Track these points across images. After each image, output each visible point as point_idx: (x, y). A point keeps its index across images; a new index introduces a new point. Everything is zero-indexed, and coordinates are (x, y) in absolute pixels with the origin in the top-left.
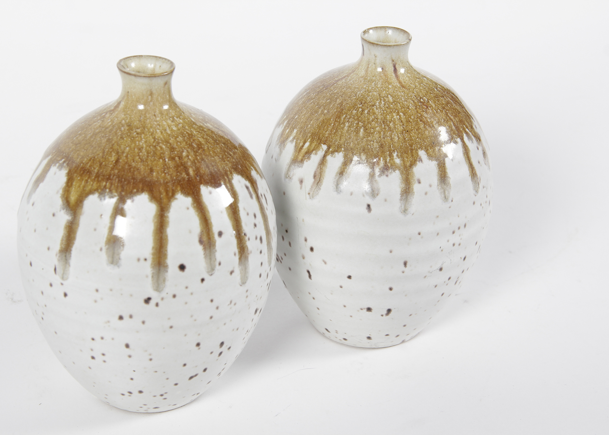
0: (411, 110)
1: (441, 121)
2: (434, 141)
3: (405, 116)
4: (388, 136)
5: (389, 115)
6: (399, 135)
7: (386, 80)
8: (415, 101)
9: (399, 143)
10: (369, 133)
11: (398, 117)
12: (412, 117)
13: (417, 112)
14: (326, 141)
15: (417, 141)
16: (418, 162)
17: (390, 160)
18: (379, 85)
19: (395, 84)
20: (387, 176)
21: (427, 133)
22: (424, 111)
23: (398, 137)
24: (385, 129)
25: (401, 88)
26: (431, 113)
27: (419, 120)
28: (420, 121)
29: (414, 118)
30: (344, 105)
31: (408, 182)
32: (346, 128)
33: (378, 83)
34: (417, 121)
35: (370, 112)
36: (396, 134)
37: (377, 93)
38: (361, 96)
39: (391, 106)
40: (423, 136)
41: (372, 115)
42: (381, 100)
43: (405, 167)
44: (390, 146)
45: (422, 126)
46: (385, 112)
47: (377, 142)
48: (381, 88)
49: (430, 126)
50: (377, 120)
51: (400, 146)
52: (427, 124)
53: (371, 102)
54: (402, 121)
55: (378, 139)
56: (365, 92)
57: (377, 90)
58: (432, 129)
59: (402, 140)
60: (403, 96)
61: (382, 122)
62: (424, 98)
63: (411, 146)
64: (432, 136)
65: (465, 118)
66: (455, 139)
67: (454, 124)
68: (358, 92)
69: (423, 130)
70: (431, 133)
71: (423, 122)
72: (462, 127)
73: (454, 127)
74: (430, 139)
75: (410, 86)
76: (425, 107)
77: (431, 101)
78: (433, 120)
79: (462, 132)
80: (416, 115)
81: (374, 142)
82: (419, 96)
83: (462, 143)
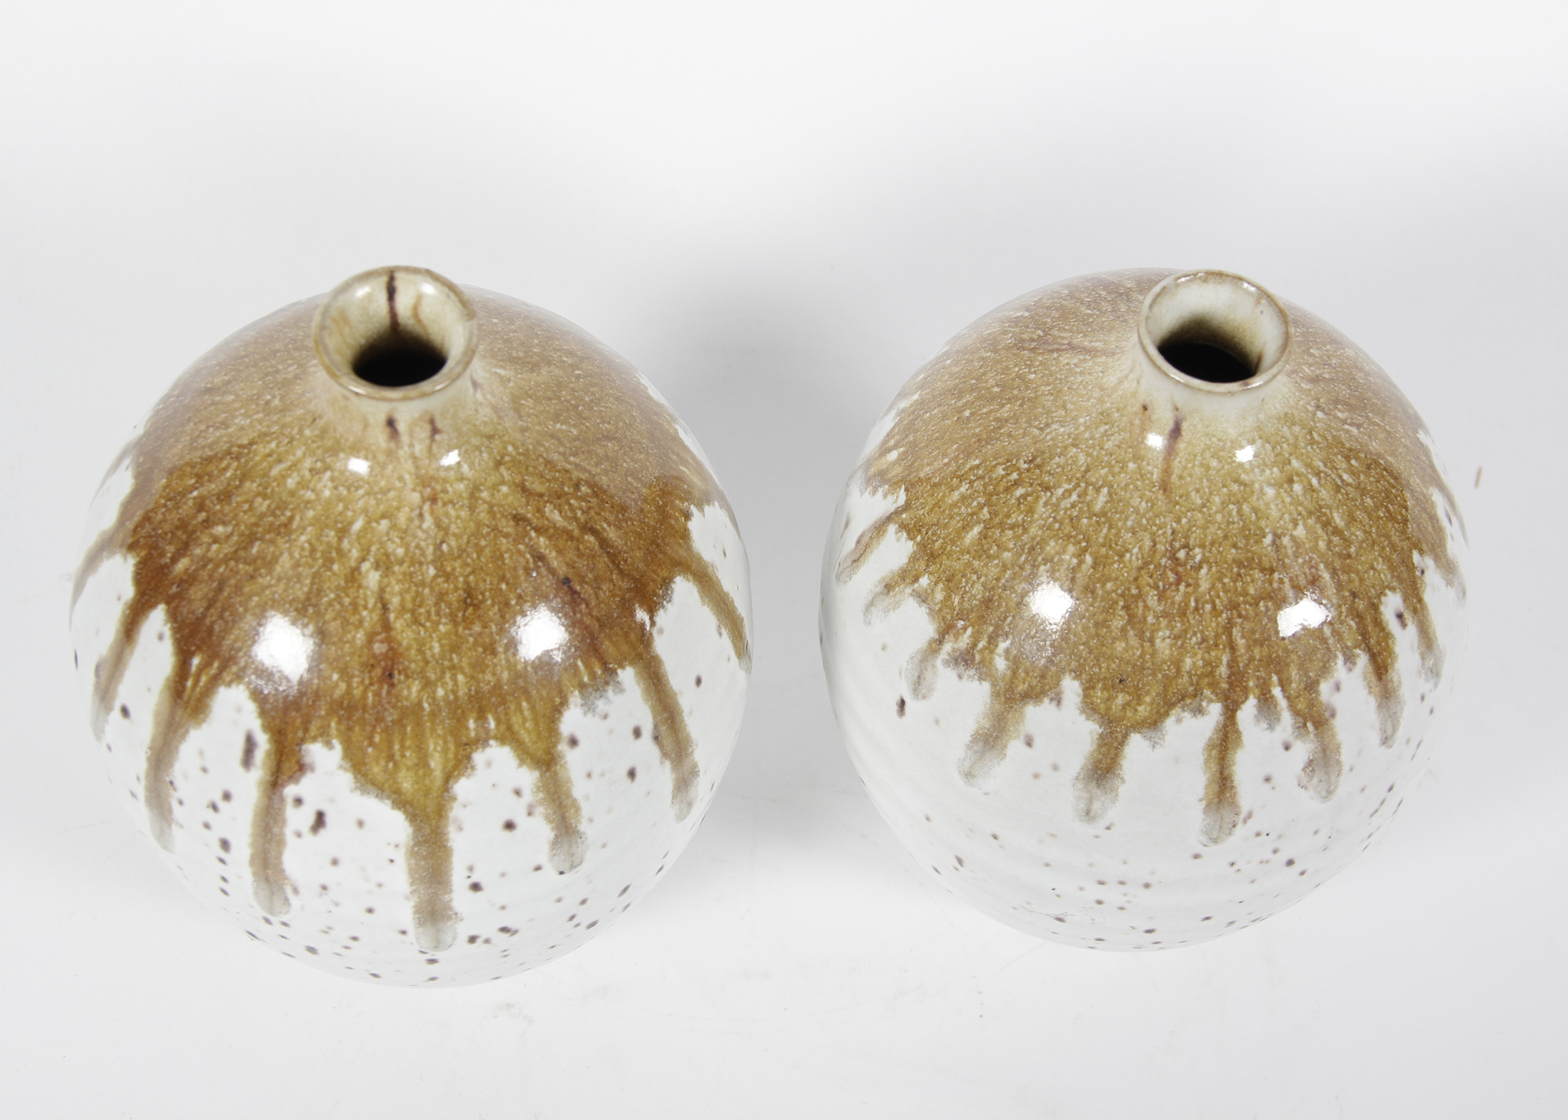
0: (1121, 566)
1: (1191, 639)
2: (1128, 677)
3: (1092, 570)
5: (1056, 543)
7: (1136, 443)
8: (1158, 546)
10: (985, 551)
11: (1075, 561)
12: (1109, 586)
13: (1136, 579)
14: (913, 485)
15: (1078, 650)
16: (1046, 700)
17: (985, 648)
18: (1110, 443)
19: (1150, 468)
20: (960, 677)
21: (1119, 649)
22: (1157, 588)
24: (1022, 568)
25: (1155, 486)
26: (1173, 603)
27: (1121, 603)
28: (1123, 607)
29: (1114, 591)
30: (1002, 431)
31: (1002, 724)
32: (956, 495)
33: (1112, 435)
34: (1117, 603)
35: (1025, 499)
37: (1085, 462)
38: (1051, 439)
39: (1085, 521)
40: (1104, 648)
41: (1022, 513)
42: (1078, 485)
43: (1010, 688)
44: (1006, 618)
45: (1117, 623)
46: (1057, 526)
47: (984, 585)
48: (1106, 455)
49: (1141, 636)
50: (1023, 533)
51: (1029, 634)
52: (1137, 626)
53: (1052, 474)
55: (991, 582)
56: (1067, 437)
57: (1095, 453)
58: (1142, 646)
60: (1137, 514)
61: (1027, 547)
62: (1197, 550)
64: (1128, 662)
65: (1299, 656)
66: (1202, 700)
67: (1232, 664)
68: (1056, 421)
69: (1114, 634)
70: (1131, 652)
71: (1128, 615)
72: (1258, 678)
73: (1223, 670)
74: (1119, 666)
75: (1188, 495)
76: (1171, 577)
77: (1210, 568)
78: (1162, 625)
79: (1246, 691)
80: (1127, 585)
81: (978, 578)
82: (1187, 537)
83: (1222, 718)
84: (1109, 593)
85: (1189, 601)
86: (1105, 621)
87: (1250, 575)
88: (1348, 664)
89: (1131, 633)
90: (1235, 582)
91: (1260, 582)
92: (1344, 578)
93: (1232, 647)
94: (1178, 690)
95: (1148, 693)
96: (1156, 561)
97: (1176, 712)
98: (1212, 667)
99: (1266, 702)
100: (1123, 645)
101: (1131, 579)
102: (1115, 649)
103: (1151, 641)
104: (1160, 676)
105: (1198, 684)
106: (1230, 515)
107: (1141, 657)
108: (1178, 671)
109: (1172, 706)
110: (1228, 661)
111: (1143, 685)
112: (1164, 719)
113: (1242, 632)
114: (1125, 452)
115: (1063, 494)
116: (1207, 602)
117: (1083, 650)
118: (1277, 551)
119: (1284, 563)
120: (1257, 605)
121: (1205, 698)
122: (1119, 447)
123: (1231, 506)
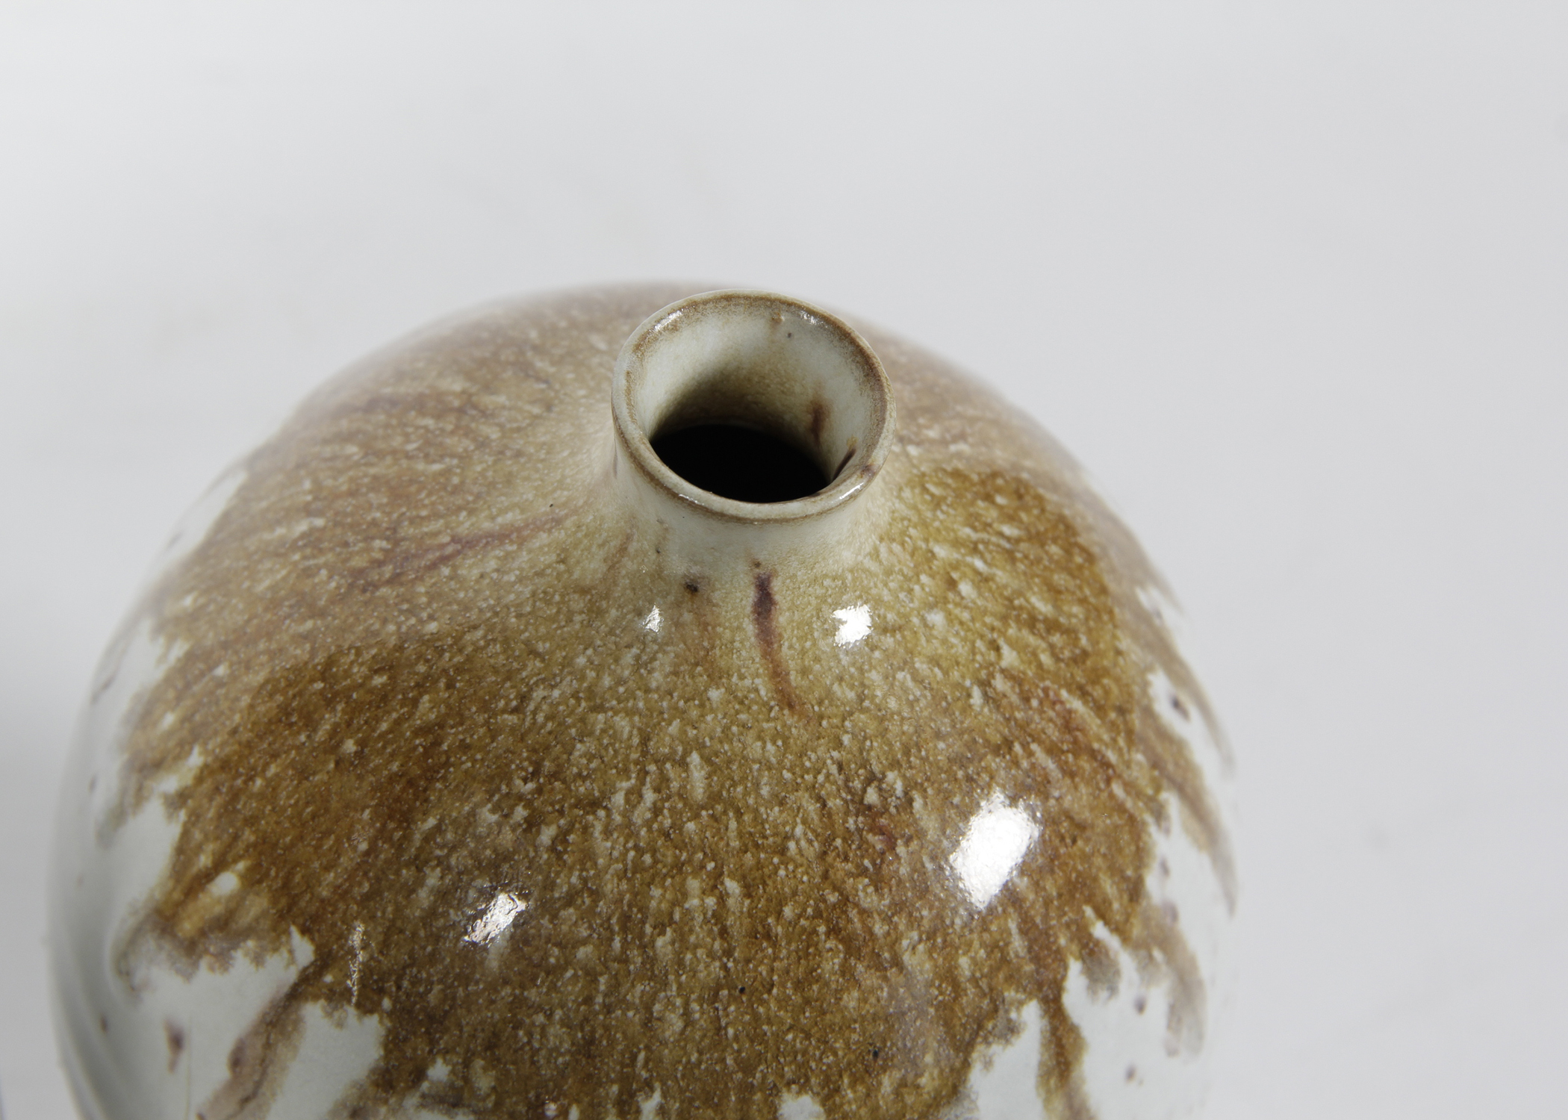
0: (791, 867)
1: (953, 923)
2: (884, 1042)
3: (747, 902)
4: (629, 1006)
5: (663, 887)
6: (695, 1006)
7: (702, 653)
8: (830, 804)
9: (683, 1049)
10: (538, 966)
11: (711, 901)
12: (788, 911)
13: (825, 876)
14: (316, 918)
15: (787, 1043)
18: (656, 675)
19: (748, 682)
21: (852, 1003)
22: (863, 872)
23: (687, 1014)
24: (624, 960)
25: (771, 709)
26: (900, 882)
27: (822, 929)
28: (828, 934)
29: (800, 916)
30: (445, 747)
32: (424, 897)
33: (653, 659)
34: (815, 932)
35: (565, 842)
36: (679, 1002)
37: (633, 727)
38: (548, 718)
39: (691, 826)
40: (828, 1017)
41: (571, 869)
42: (644, 773)
44: (634, 1058)
45: (830, 965)
46: (648, 859)
47: (565, 1023)
48: (662, 699)
49: (878, 966)
50: (595, 902)
51: (689, 1062)
52: (864, 951)
53: (588, 776)
54: (724, 932)
55: (577, 1010)
56: (572, 701)
57: (641, 705)
58: (885, 979)
59: (704, 1036)
60: (769, 769)
61: (614, 921)
62: (891, 776)
63: (748, 1068)
64: (875, 1018)
65: (1104, 855)
66: (1007, 1011)
67: (1026, 926)
68: (536, 684)
69: (833, 986)
70: (873, 1000)
71: (841, 941)
72: (1068, 926)
73: (1018, 944)
74: (864, 1032)
75: (829, 693)
76: (877, 841)
77: (923, 792)
78: (901, 927)
79: (1061, 958)
80: (815, 894)
81: (549, 1016)
82: (865, 764)
83: (1045, 1021)
84: (794, 923)
88: (1161, 823)
89: (860, 967)
91: (1002, 773)
94: (968, 1016)
95: (925, 1048)
96: (839, 829)
97: (980, 1050)
99: (1091, 955)
100: (856, 994)
101: (817, 880)
102: (846, 1006)
103: (896, 962)
104: (932, 1011)
105: (991, 990)
106: (905, 690)
107: (891, 997)
108: (956, 985)
109: (969, 1046)
110: (1020, 927)
111: (913, 1040)
112: (966, 1074)
114: (693, 677)
115: (627, 801)
117: (794, 1039)
118: (998, 707)
121: (1011, 1004)
122: (676, 673)
123: (900, 675)
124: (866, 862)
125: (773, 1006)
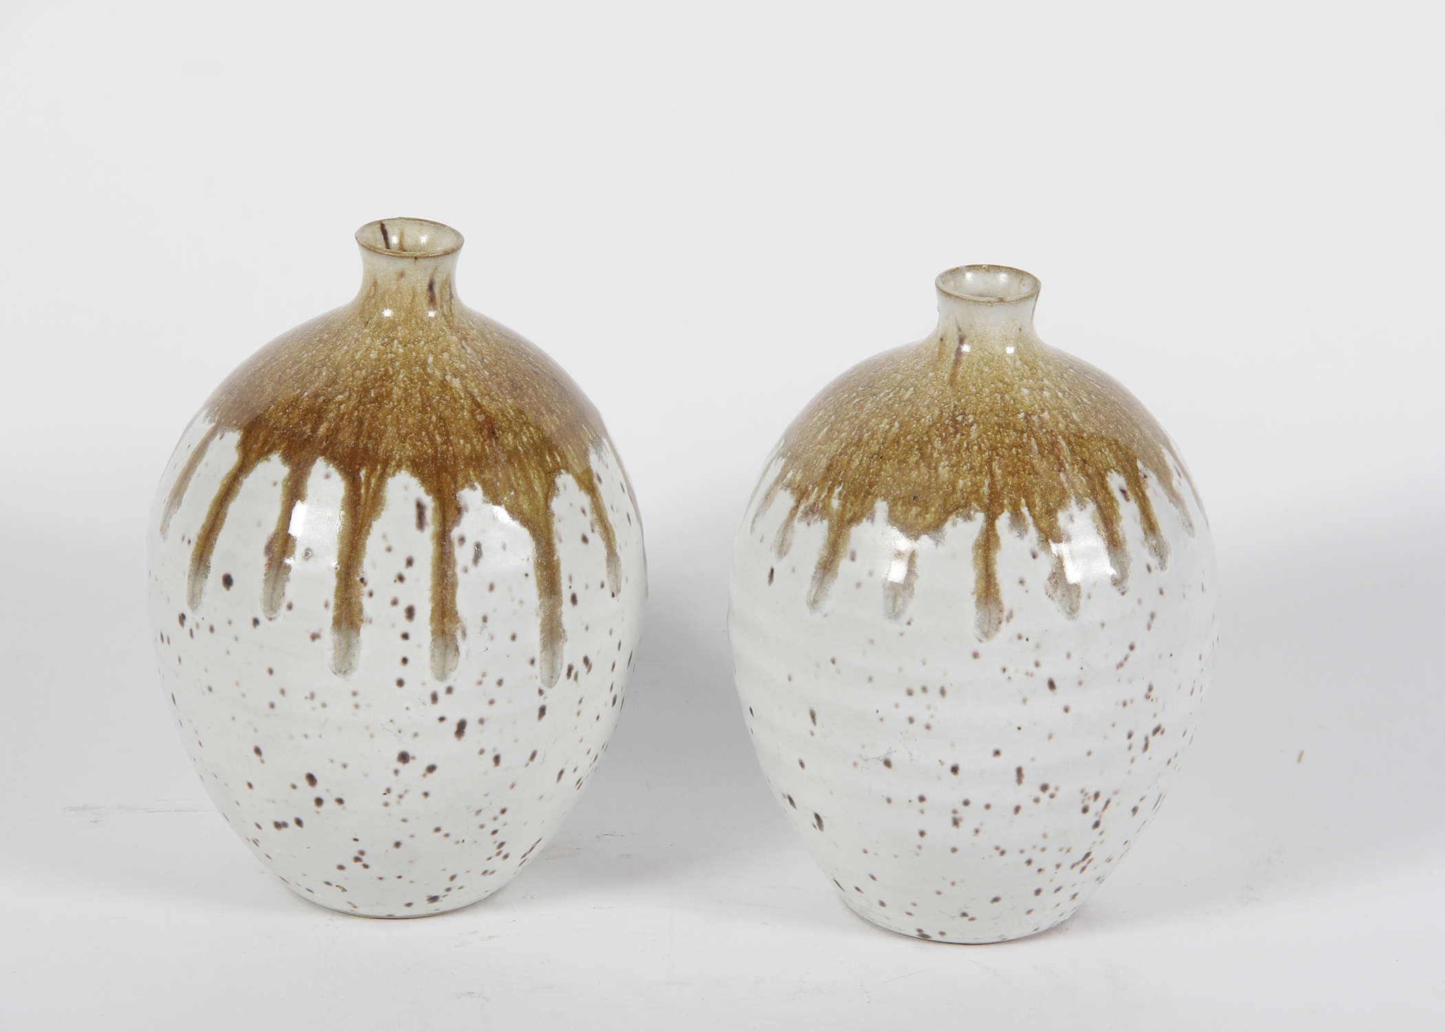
0: (919, 425)
1: (963, 467)
2: (919, 495)
3: (898, 431)
6: (865, 458)
8: (944, 414)
9: (855, 473)
10: (830, 438)
11: (888, 427)
12: (909, 437)
13: (927, 432)
15: (887, 481)
16: (865, 519)
17: (826, 497)
18: (919, 366)
19: (943, 374)
20: (809, 523)
21: (914, 476)
22: (941, 436)
23: (861, 461)
24: (853, 439)
26: (951, 445)
28: (917, 449)
29: (912, 440)
31: (836, 548)
33: (921, 362)
34: (914, 447)
36: (861, 456)
37: (901, 378)
39: (896, 406)
40: (904, 477)
43: (841, 518)
44: (840, 473)
45: (913, 459)
46: (878, 411)
47: (828, 458)
48: (915, 372)
49: (929, 467)
50: (855, 420)
51: (855, 479)
52: (927, 460)
55: (833, 453)
57: (908, 373)
58: (929, 473)
59: (863, 470)
60: (932, 398)
61: (857, 426)
62: (971, 416)
63: (871, 486)
64: (920, 485)
65: (1041, 489)
66: (970, 510)
67: (992, 485)
69: (911, 467)
70: (921, 478)
71: (921, 453)
72: (1011, 499)
73: (985, 490)
74: (913, 488)
75: (967, 386)
76: (951, 430)
77: (978, 427)
78: (943, 458)
79: (1002, 507)
80: (921, 436)
82: (964, 409)
83: (985, 524)
84: (909, 442)
85: (963, 444)
86: (905, 459)
87: (1007, 433)
88: (1080, 505)
89: (922, 464)
90: (995, 435)
91: (1013, 437)
92: (1077, 449)
93: (992, 475)
94: (954, 502)
95: (933, 505)
96: (942, 422)
97: (952, 518)
98: (978, 487)
99: (1016, 516)
100: (917, 473)
101: (924, 432)
102: (911, 476)
103: (936, 469)
104: (941, 492)
105: (967, 498)
106: (995, 399)
107: (928, 480)
108: (954, 489)
109: (950, 513)
110: (989, 484)
111: (930, 499)
112: (944, 523)
113: (999, 465)
114: (928, 368)
116: (975, 445)
117: (890, 481)
118: (1027, 423)
119: (1032, 429)
120: (1011, 449)
121: (973, 508)
122: (924, 366)
123: (996, 395)
124: (944, 434)
125: (888, 466)
